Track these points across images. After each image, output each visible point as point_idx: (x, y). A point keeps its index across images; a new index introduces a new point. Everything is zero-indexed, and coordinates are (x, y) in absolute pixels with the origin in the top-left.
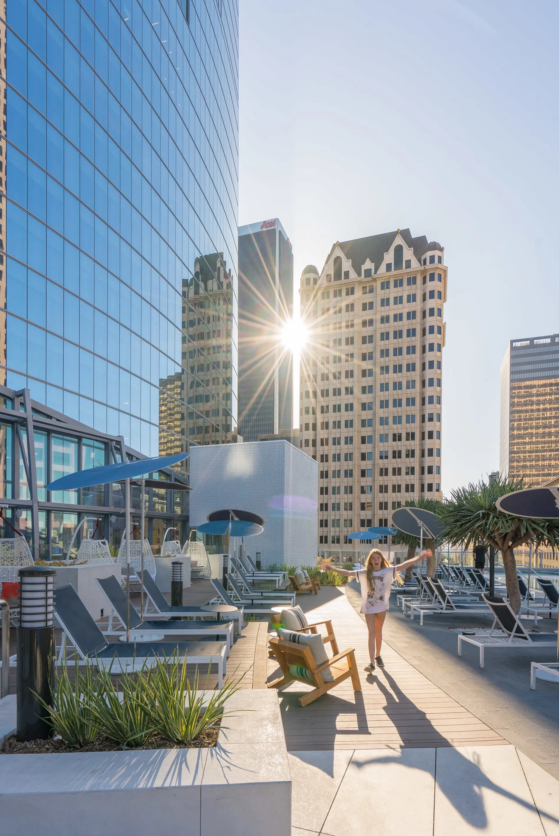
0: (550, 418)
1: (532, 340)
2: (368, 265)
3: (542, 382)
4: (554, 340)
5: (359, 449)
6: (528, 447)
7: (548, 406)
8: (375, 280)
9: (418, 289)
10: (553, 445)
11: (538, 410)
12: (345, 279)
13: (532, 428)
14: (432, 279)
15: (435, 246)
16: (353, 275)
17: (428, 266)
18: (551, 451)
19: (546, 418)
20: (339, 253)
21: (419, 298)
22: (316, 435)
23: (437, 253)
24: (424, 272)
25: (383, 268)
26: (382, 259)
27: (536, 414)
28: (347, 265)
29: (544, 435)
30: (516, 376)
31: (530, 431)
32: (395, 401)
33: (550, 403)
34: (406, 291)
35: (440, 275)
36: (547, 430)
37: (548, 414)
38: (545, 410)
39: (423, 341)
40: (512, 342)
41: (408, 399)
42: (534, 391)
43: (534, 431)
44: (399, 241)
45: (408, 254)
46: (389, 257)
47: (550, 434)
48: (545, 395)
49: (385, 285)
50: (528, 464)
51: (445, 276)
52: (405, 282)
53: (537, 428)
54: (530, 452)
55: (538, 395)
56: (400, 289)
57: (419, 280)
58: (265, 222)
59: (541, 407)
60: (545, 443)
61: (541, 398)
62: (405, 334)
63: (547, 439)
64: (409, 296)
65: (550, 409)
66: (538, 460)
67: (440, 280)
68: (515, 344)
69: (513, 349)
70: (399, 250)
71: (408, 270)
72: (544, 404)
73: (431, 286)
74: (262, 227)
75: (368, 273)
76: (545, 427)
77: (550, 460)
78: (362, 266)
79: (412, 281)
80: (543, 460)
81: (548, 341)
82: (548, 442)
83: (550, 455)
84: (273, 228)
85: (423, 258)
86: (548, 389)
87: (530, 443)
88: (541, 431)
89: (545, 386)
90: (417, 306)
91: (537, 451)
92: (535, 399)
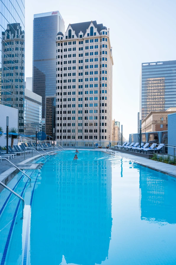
0: (156, 92)
1: (149, 63)
2: (81, 33)
3: (153, 79)
4: (157, 64)
5: (78, 103)
6: (148, 103)
7: (155, 88)
8: (83, 39)
9: (98, 43)
10: (157, 103)
11: (152, 89)
12: (72, 38)
13: (149, 96)
14: (104, 40)
15: (105, 28)
16: (75, 37)
17: (102, 35)
18: (156, 105)
19: (154, 93)
20: (70, 28)
21: (99, 47)
22: (62, 97)
23: (105, 31)
24: (101, 37)
25: (86, 35)
26: (86, 31)
27: (151, 91)
28: (73, 33)
29: (154, 99)
30: (144, 77)
31: (149, 97)
32: (90, 85)
33: (156, 87)
34: (94, 44)
35: (106, 39)
36: (155, 97)
37: (155, 91)
38: (154, 89)
39: (100, 63)
40: (142, 64)
41: (95, 85)
42: (150, 82)
43: (150, 97)
44: (92, 25)
45: (95, 30)
46: (88, 31)
47: (156, 99)
48: (154, 84)
49: (87, 42)
50: (148, 109)
51: (109, 39)
52: (94, 41)
53: (151, 96)
54: (149, 105)
55: (151, 84)
56: (92, 43)
57: (99, 40)
58: (53, 12)
59: (153, 88)
60: (154, 101)
61: (153, 85)
62: (94, 60)
63: (155, 100)
64: (95, 46)
65: (156, 89)
66: (151, 108)
67: (106, 41)
68: (143, 65)
69: (143, 66)
70: (92, 28)
71: (95, 36)
72: (153, 87)
73: (103, 43)
74: (52, 14)
75: (81, 36)
76: (154, 96)
77: (156, 108)
78: (79, 34)
79: (96, 40)
80: (154, 108)
81: (155, 64)
82: (155, 101)
83: (156, 106)
84: (56, 14)
85: (100, 32)
86: (155, 82)
87: (149, 102)
88: (153, 97)
89: (154, 80)
90: (98, 50)
91: (151, 105)
92: (150, 85)
